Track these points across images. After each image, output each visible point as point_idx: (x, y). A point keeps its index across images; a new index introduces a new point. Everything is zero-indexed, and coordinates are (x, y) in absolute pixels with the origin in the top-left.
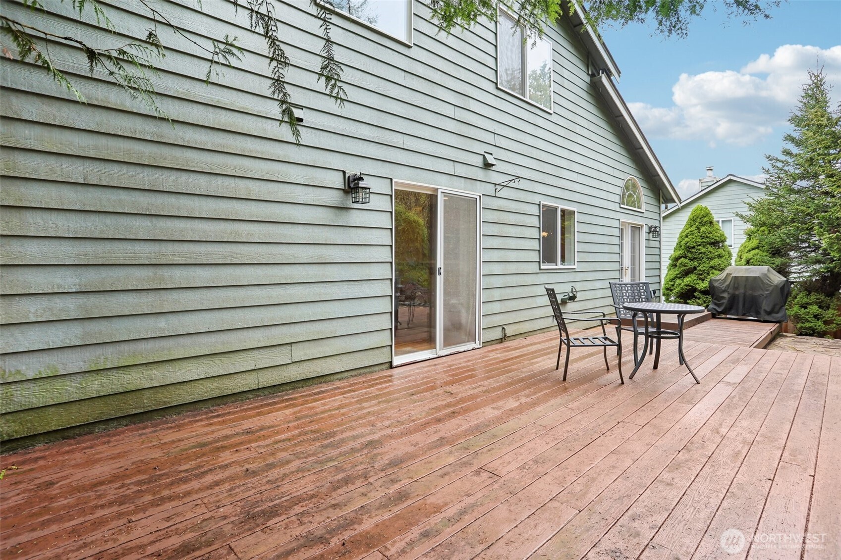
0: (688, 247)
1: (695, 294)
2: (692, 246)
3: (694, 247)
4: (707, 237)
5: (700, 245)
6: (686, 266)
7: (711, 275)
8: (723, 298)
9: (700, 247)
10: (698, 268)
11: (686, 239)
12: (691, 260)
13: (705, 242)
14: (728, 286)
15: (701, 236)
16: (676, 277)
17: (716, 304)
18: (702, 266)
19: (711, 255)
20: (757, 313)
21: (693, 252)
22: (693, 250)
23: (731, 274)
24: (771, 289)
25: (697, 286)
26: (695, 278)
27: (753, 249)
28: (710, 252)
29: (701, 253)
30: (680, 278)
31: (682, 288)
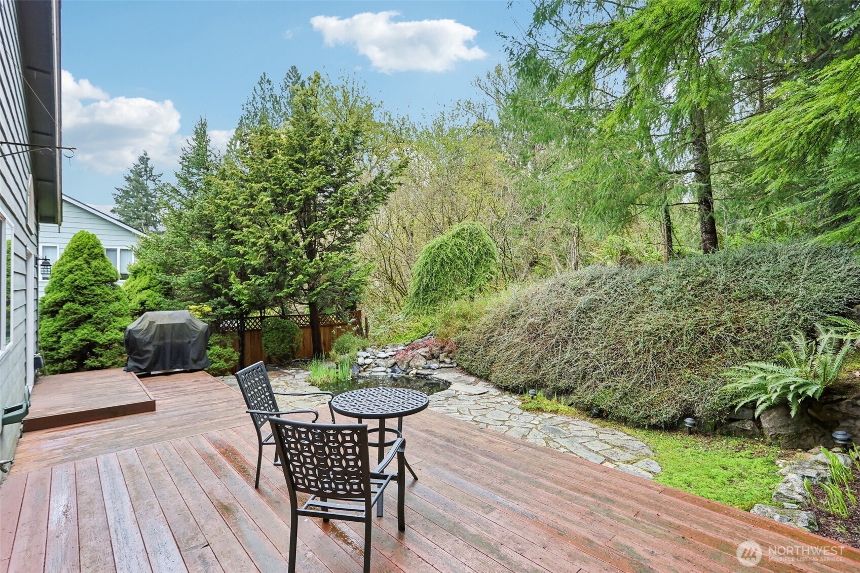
0: (77, 287)
1: (94, 350)
2: (83, 285)
3: (85, 288)
4: (101, 274)
5: (92, 285)
6: (75, 314)
7: (113, 324)
8: (147, 352)
9: (93, 288)
10: (95, 316)
11: (71, 276)
12: (83, 304)
13: (99, 281)
14: (153, 337)
15: (93, 273)
16: (60, 330)
17: (136, 360)
18: (99, 312)
19: (108, 298)
20: (184, 363)
21: (84, 295)
22: (85, 291)
23: (154, 322)
24: (197, 335)
25: (97, 340)
26: (93, 329)
27: (144, 289)
28: (107, 294)
29: (96, 295)
30: (66, 330)
31: (75, 345)
